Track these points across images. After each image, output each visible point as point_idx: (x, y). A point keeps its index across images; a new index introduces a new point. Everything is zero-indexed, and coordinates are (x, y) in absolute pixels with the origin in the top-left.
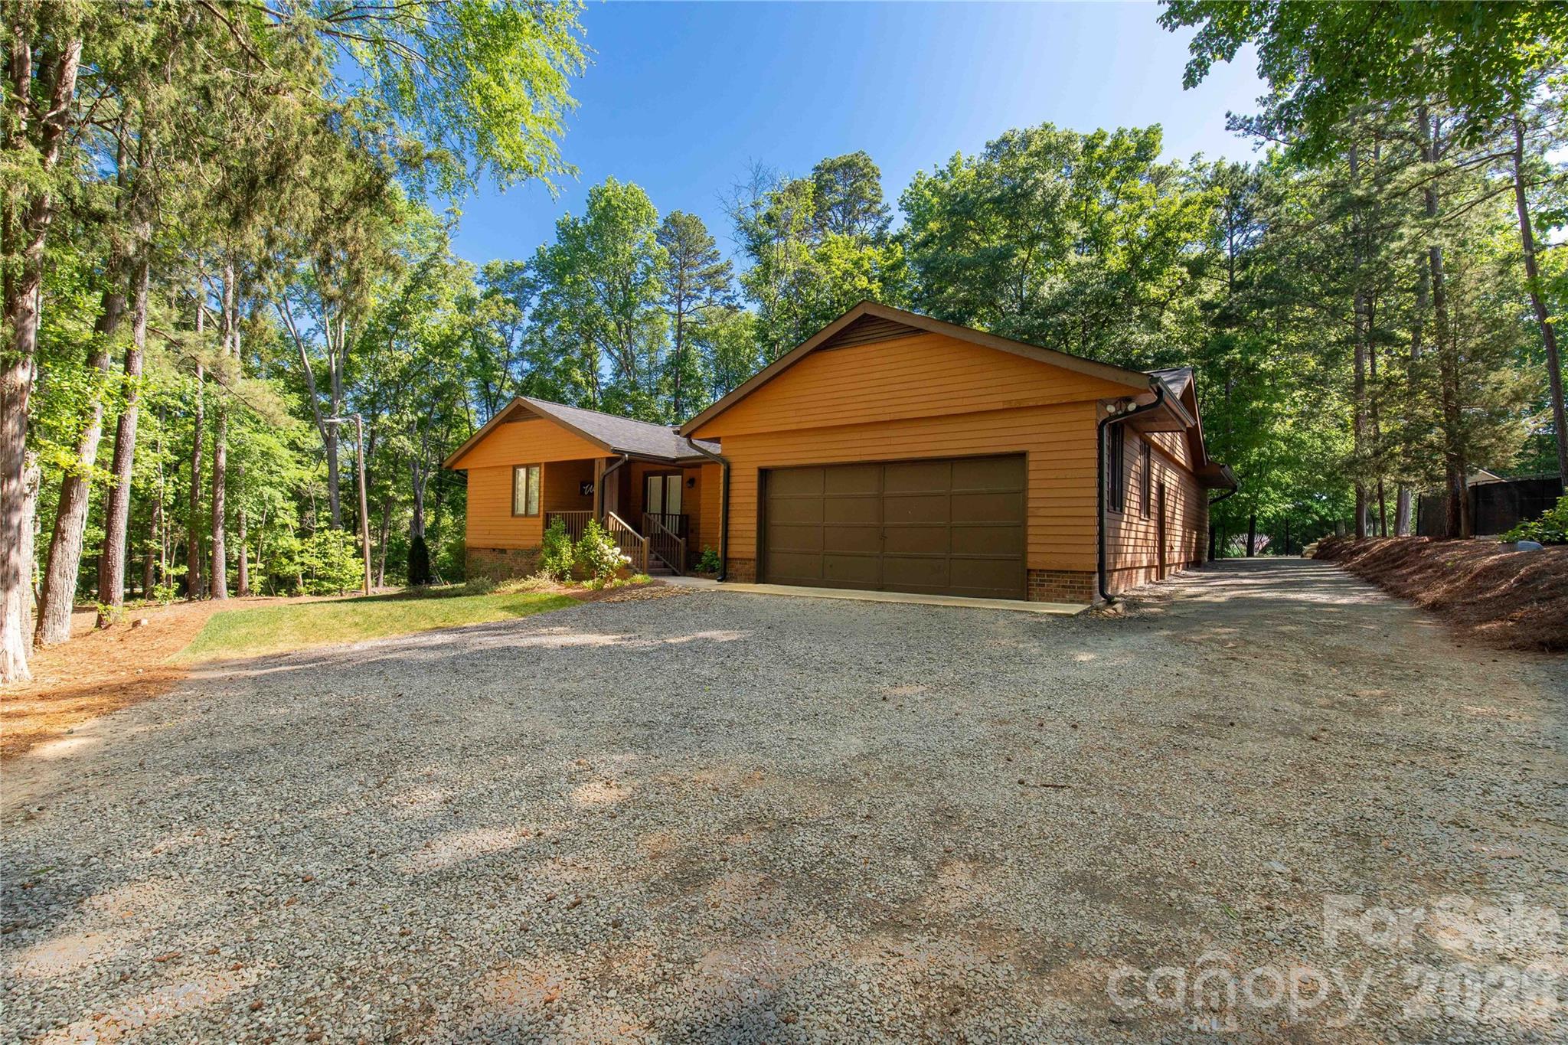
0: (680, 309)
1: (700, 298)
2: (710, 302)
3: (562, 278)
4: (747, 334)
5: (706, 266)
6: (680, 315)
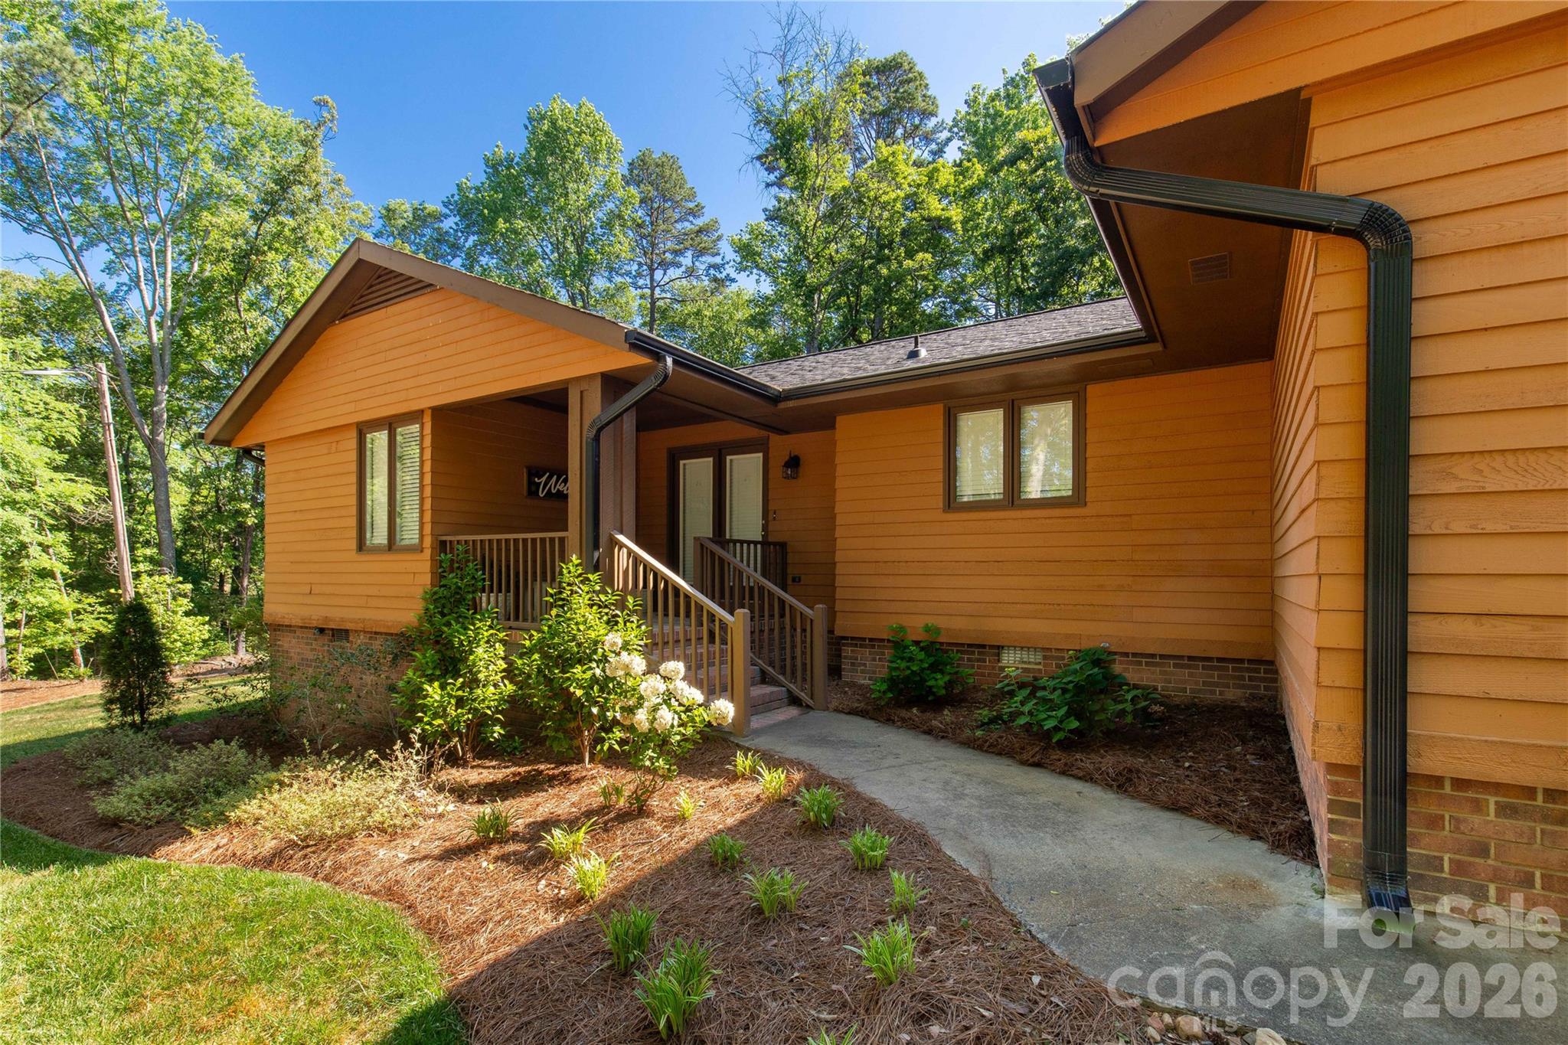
0: (652, 280)
1: (678, 265)
2: (690, 272)
3: (493, 222)
4: (739, 316)
5: (687, 224)
6: (652, 289)
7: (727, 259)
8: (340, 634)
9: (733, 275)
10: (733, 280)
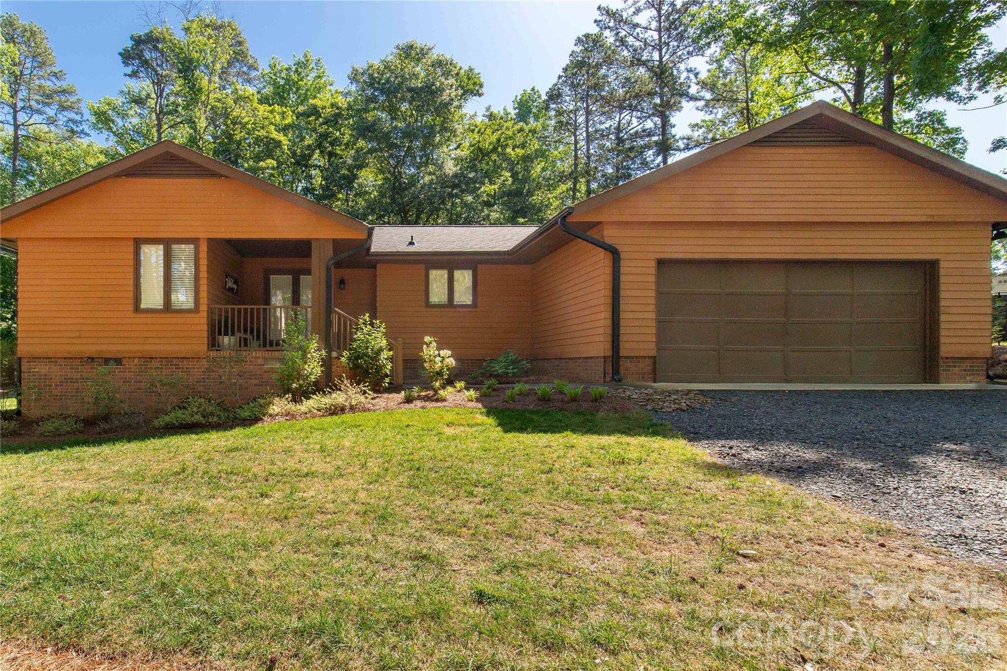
7: (85, 118)
8: (118, 361)
9: (87, 130)
10: (87, 135)
